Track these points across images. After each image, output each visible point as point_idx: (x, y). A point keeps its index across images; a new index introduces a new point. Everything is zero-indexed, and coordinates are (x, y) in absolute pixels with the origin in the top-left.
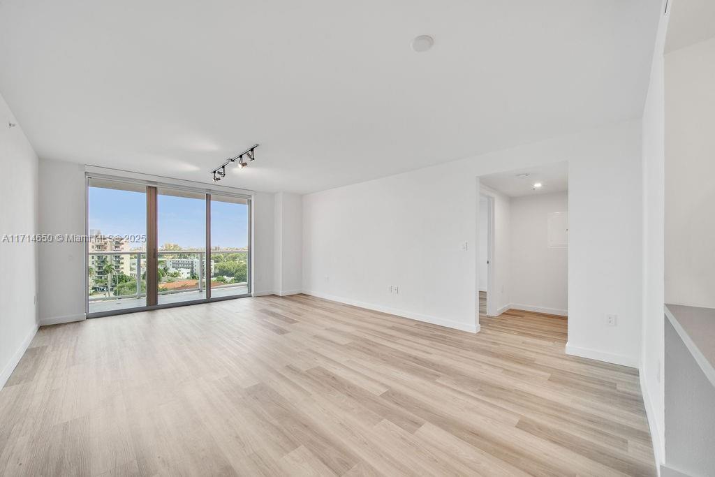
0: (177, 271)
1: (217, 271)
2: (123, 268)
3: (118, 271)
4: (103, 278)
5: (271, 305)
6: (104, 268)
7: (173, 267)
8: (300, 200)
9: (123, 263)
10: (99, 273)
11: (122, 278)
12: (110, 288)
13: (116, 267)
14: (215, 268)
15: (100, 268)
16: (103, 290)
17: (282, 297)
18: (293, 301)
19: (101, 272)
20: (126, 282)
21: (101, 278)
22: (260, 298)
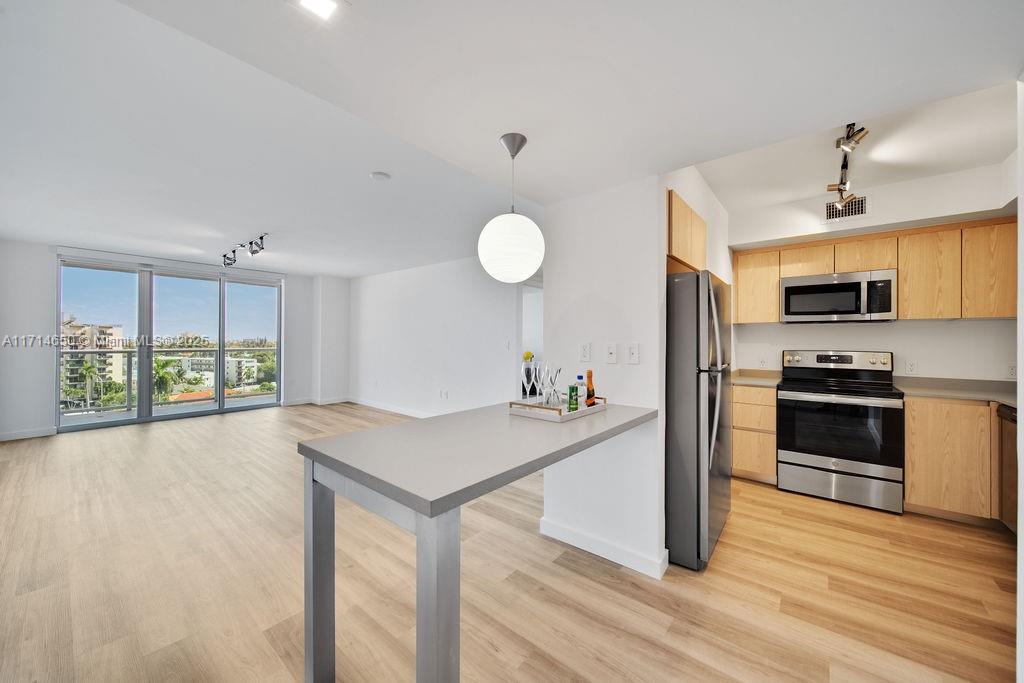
0: (198, 376)
1: (262, 375)
2: (111, 372)
3: (103, 377)
4: (78, 386)
5: (300, 415)
6: (80, 371)
7: (192, 370)
8: (348, 285)
9: (111, 364)
10: (71, 379)
11: (109, 387)
12: (89, 402)
13: (99, 369)
14: (259, 370)
15: (72, 371)
16: (78, 405)
17: (322, 406)
18: (332, 410)
19: (76, 378)
20: (116, 392)
21: (75, 386)
22: (293, 408)
